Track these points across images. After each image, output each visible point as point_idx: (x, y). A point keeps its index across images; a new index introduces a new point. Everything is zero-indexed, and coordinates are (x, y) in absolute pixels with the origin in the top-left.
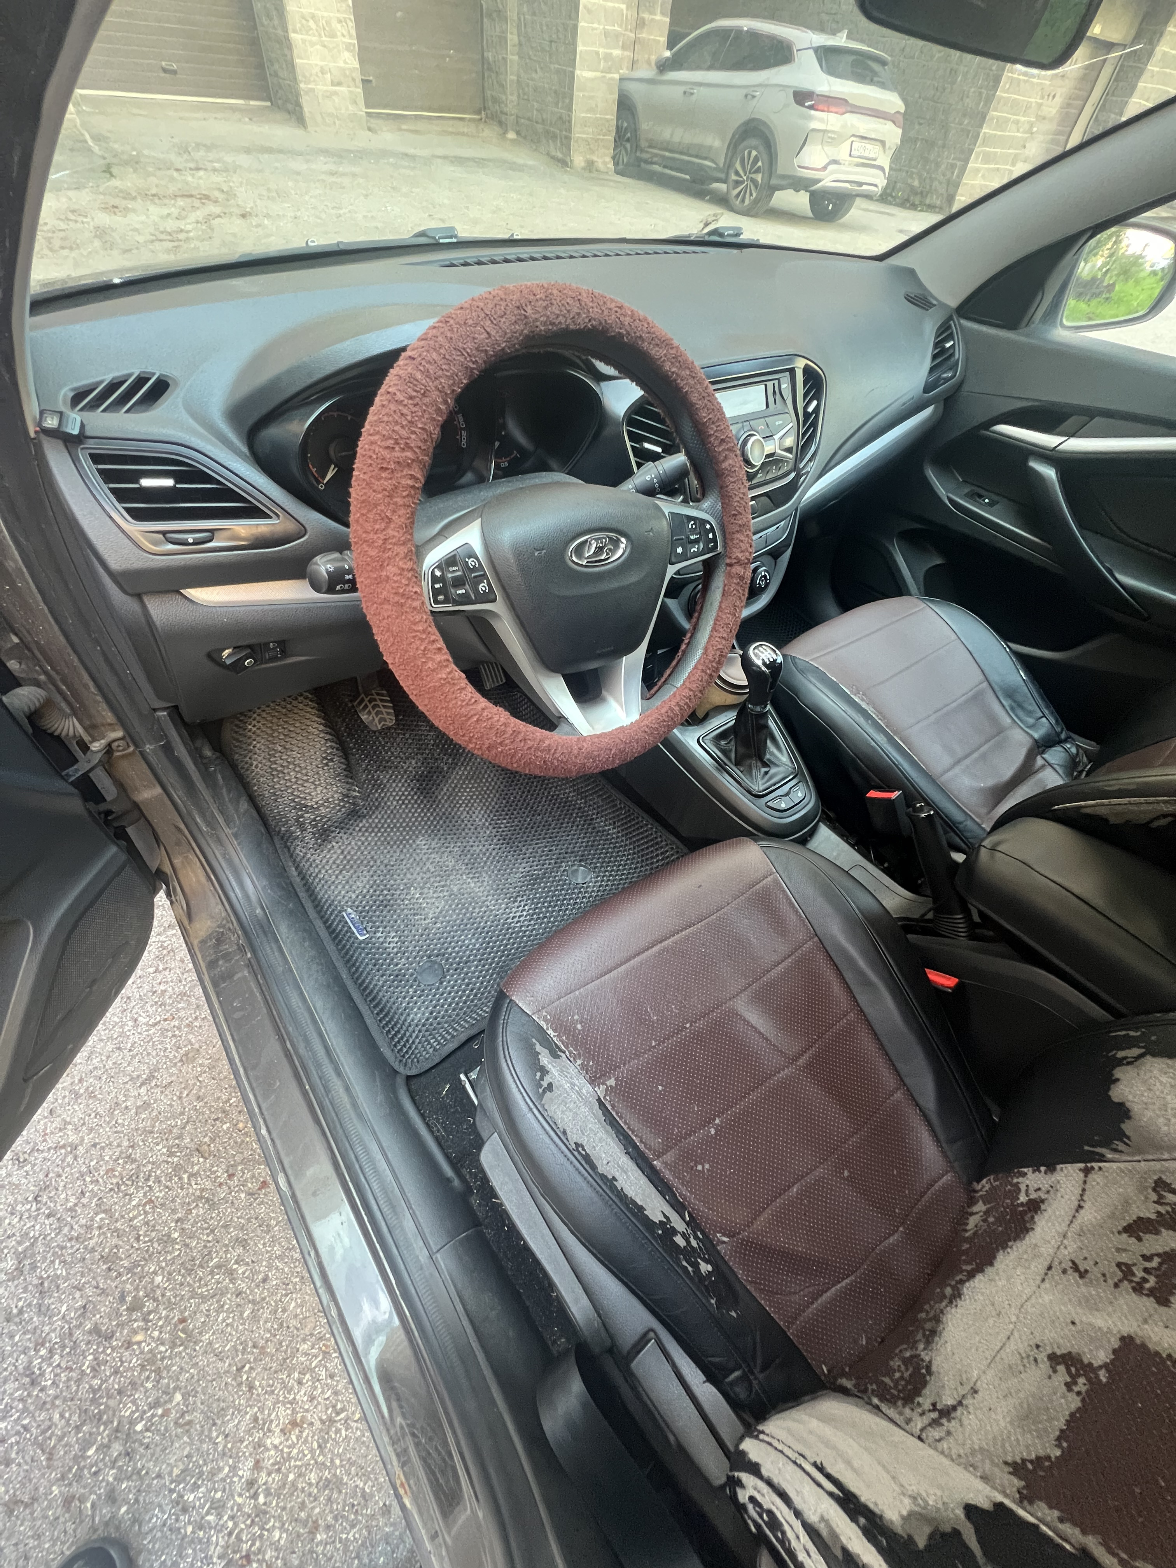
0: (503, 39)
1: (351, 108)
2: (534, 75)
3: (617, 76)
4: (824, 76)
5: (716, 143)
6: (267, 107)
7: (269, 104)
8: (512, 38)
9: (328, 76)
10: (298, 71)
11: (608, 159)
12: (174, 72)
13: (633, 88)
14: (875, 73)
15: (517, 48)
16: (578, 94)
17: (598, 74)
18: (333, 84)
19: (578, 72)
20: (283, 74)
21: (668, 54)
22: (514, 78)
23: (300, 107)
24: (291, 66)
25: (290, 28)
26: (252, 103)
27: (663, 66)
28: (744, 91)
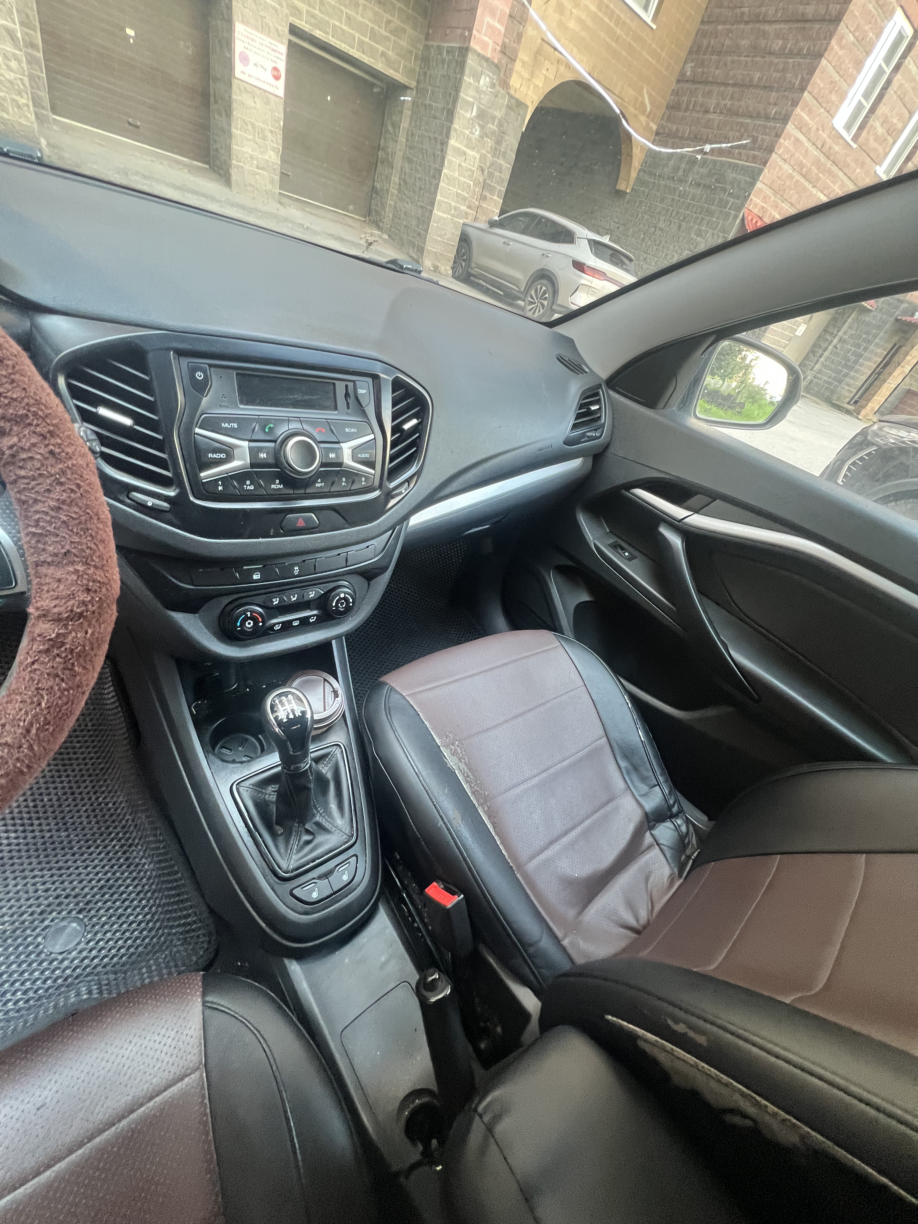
0: (388, 179)
1: (269, 187)
2: (406, 205)
3: (462, 221)
4: (593, 257)
5: (522, 277)
6: (206, 169)
7: (207, 166)
8: (395, 179)
9: (255, 162)
10: (233, 152)
11: (448, 268)
12: (138, 127)
13: (470, 231)
14: (623, 263)
15: (397, 187)
16: (433, 224)
17: (449, 217)
18: (258, 168)
19: (435, 211)
20: (222, 151)
21: (497, 218)
22: (392, 203)
23: (230, 175)
24: (229, 148)
25: (233, 125)
26: (195, 163)
27: (493, 224)
28: (542, 252)
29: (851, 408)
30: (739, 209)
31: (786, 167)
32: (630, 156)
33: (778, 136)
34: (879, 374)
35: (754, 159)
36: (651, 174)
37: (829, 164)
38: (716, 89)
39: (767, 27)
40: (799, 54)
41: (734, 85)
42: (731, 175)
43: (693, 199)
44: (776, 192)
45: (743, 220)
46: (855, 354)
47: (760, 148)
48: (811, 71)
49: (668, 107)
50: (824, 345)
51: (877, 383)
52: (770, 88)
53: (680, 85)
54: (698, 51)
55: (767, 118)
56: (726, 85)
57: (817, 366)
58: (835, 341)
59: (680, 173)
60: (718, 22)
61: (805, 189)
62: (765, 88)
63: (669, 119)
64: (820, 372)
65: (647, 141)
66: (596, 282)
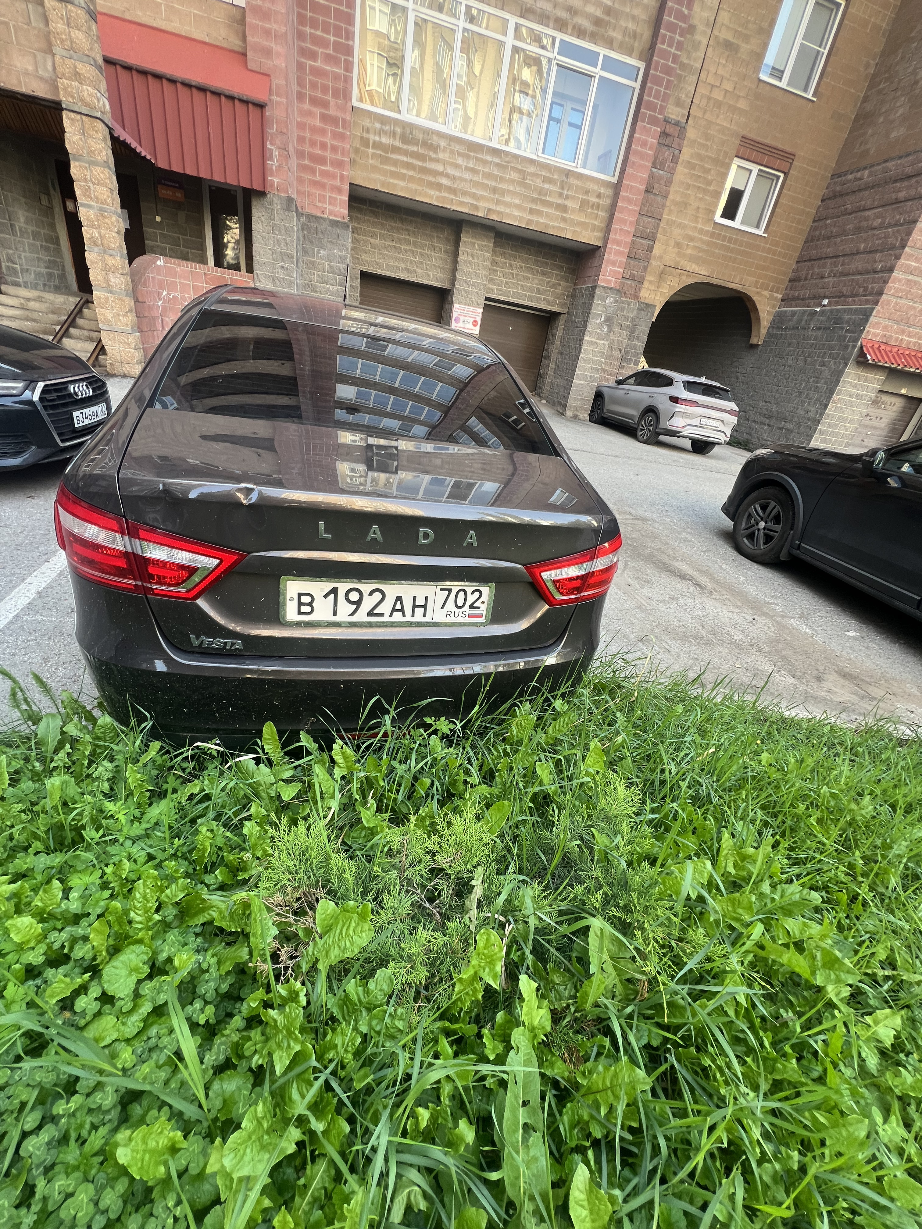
0: (548, 366)
2: (558, 380)
3: (596, 384)
4: (685, 392)
5: (635, 413)
8: (552, 366)
15: (553, 370)
16: (573, 389)
17: (586, 383)
19: (575, 380)
22: (549, 380)
27: (619, 383)
28: (650, 395)
30: (856, 340)
32: (758, 319)
33: (886, 282)
35: (867, 302)
36: (779, 328)
38: (829, 261)
39: (868, 213)
40: (896, 224)
41: (843, 256)
42: (846, 317)
43: (815, 339)
44: (898, 322)
45: (861, 347)
47: (870, 294)
48: (909, 233)
49: (790, 281)
52: (876, 251)
53: (800, 265)
54: (812, 240)
55: (875, 272)
56: (837, 257)
59: (803, 323)
60: (826, 218)
62: (870, 252)
63: (791, 289)
65: (774, 306)
66: (690, 409)
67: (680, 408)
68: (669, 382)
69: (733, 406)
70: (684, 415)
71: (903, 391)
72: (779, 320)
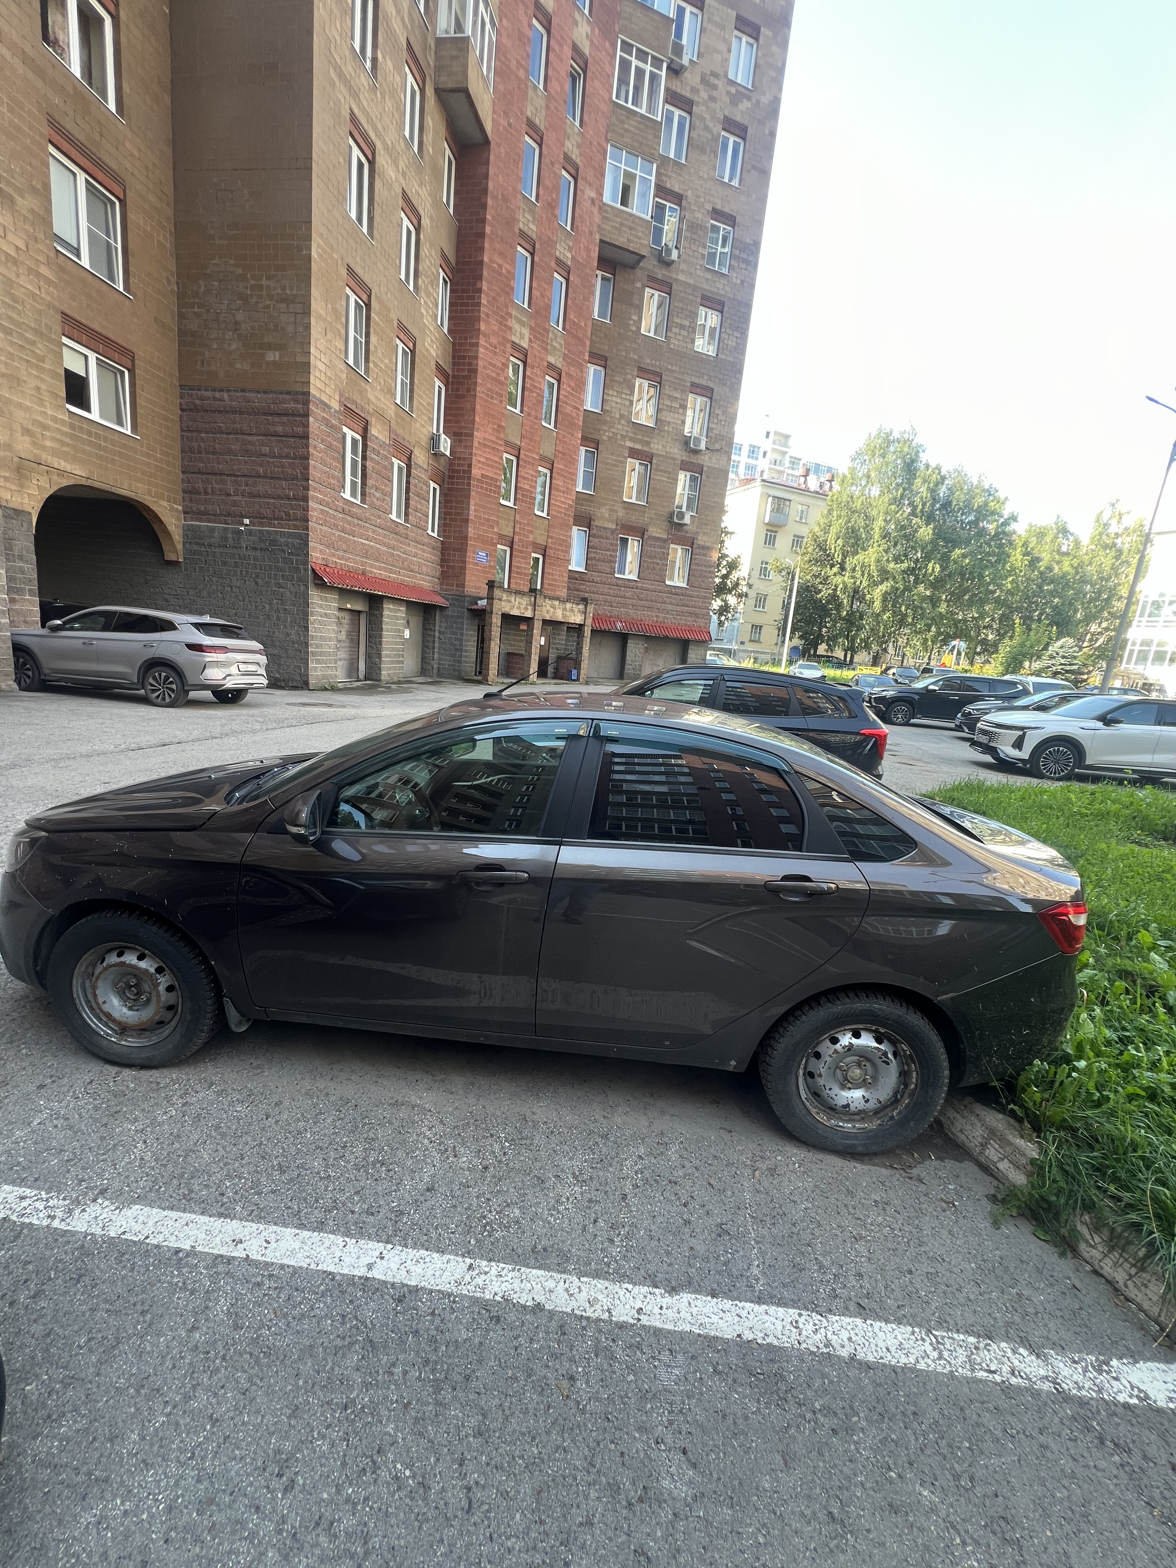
4: (206, 637)
11: (11, 683)
13: (24, 640)
14: (236, 633)
28: (143, 643)
29: (480, 678)
30: (306, 563)
31: (324, 528)
32: (166, 532)
33: (306, 510)
34: (482, 648)
35: (296, 526)
36: (197, 544)
37: (356, 521)
38: (227, 479)
40: (288, 456)
41: (243, 476)
42: (282, 540)
43: (256, 560)
44: (328, 546)
45: (313, 570)
46: (456, 639)
47: (296, 520)
48: (306, 468)
49: (185, 492)
50: (431, 639)
51: (485, 656)
52: (278, 478)
53: (189, 476)
54: (191, 452)
55: (290, 499)
56: (235, 475)
57: (436, 656)
58: (437, 634)
59: (230, 541)
61: (349, 540)
62: (273, 478)
63: (191, 501)
64: (440, 659)
65: (178, 519)
66: (221, 657)
67: (210, 657)
68: (169, 626)
69: (255, 645)
70: (217, 664)
71: (349, 606)
72: (191, 535)
